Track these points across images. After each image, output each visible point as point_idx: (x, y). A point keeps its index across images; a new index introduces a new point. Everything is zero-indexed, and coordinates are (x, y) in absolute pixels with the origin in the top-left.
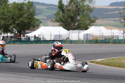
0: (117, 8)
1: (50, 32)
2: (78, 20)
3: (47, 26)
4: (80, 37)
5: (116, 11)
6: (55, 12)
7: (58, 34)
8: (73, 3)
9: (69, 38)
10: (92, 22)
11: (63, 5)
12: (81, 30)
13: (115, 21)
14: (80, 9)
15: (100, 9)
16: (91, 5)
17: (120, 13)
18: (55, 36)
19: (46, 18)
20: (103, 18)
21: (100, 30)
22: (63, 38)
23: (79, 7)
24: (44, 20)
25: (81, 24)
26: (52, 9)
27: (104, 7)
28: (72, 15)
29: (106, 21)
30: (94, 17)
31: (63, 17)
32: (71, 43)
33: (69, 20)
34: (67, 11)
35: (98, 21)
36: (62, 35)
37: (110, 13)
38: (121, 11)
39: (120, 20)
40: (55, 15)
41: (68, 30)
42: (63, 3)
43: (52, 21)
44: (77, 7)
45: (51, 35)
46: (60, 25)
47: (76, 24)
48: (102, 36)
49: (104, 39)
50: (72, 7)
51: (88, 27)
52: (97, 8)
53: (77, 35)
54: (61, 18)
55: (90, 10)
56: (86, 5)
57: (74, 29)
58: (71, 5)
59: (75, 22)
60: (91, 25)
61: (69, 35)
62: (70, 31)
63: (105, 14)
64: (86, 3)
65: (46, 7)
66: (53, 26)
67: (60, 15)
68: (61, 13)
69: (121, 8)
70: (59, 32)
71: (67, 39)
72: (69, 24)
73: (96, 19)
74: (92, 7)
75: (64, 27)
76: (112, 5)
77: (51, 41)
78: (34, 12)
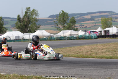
0: (53, 19)
1: (13, 35)
2: (29, 27)
3: (12, 31)
4: (30, 37)
5: (52, 20)
6: (15, 22)
7: (17, 36)
8: (26, 17)
9: (24, 38)
10: (38, 28)
11: (20, 18)
12: (31, 33)
13: (52, 26)
14: (30, 20)
15: (43, 19)
16: (37, 18)
17: (54, 22)
18: (16, 37)
19: (11, 26)
20: (45, 25)
21: (42, 33)
22: (21, 38)
23: (29, 19)
24: (10, 28)
25: (31, 29)
26: (14, 20)
27: (45, 19)
28: (26, 24)
29: (46, 27)
30: (39, 25)
31: (21, 25)
32: (24, 41)
33: (24, 27)
34: (22, 22)
35: (41, 27)
36: (19, 36)
37: (49, 22)
38: (55, 21)
39: (55, 26)
40: (15, 24)
41: (24, 33)
42: (20, 17)
43: (14, 28)
44: (28, 19)
45: (13, 36)
46: (19, 31)
47: (28, 29)
48: (44, 36)
49: (45, 38)
50: (26, 19)
51: (36, 31)
52: (41, 19)
53: (29, 36)
54: (20, 26)
55: (36, 20)
56: (34, 17)
57: (27, 32)
58: (25, 18)
59: (28, 28)
60: (37, 30)
61: (24, 36)
62: (25, 34)
63: (46, 22)
64: (34, 16)
65: (11, 20)
66: (15, 31)
67: (18, 24)
68: (19, 23)
69: (55, 18)
70: (18, 34)
71: (22, 39)
72: (24, 30)
73: (40, 26)
74: (37, 19)
75: (21, 32)
76: (50, 17)
77: (13, 40)
78: (3, 23)
